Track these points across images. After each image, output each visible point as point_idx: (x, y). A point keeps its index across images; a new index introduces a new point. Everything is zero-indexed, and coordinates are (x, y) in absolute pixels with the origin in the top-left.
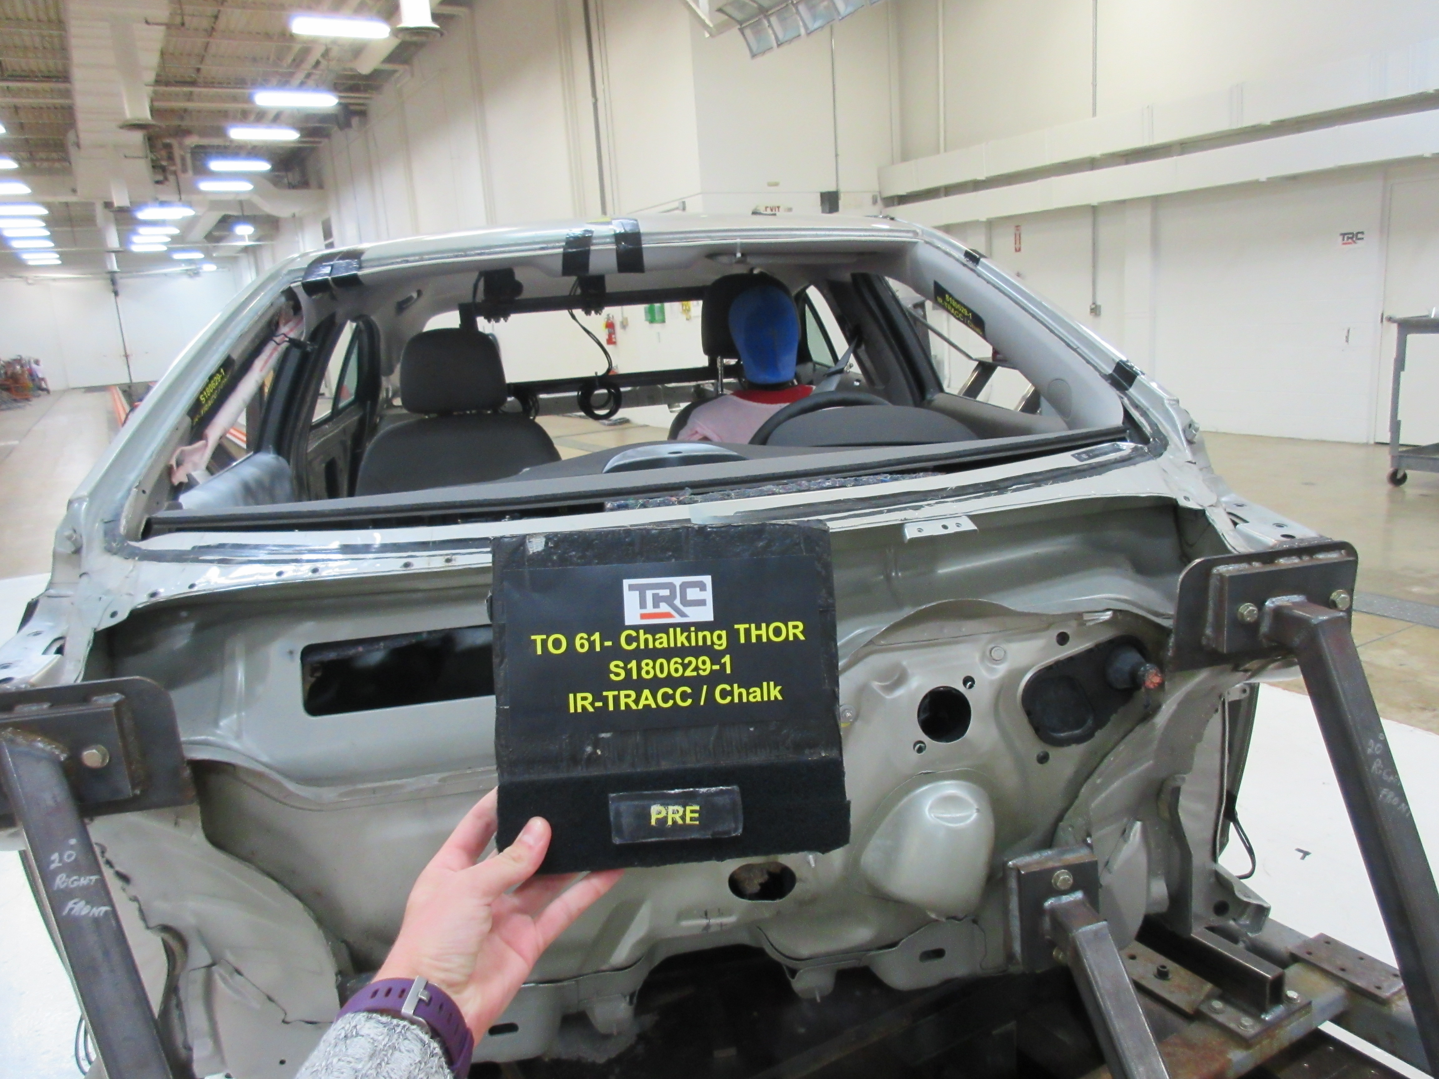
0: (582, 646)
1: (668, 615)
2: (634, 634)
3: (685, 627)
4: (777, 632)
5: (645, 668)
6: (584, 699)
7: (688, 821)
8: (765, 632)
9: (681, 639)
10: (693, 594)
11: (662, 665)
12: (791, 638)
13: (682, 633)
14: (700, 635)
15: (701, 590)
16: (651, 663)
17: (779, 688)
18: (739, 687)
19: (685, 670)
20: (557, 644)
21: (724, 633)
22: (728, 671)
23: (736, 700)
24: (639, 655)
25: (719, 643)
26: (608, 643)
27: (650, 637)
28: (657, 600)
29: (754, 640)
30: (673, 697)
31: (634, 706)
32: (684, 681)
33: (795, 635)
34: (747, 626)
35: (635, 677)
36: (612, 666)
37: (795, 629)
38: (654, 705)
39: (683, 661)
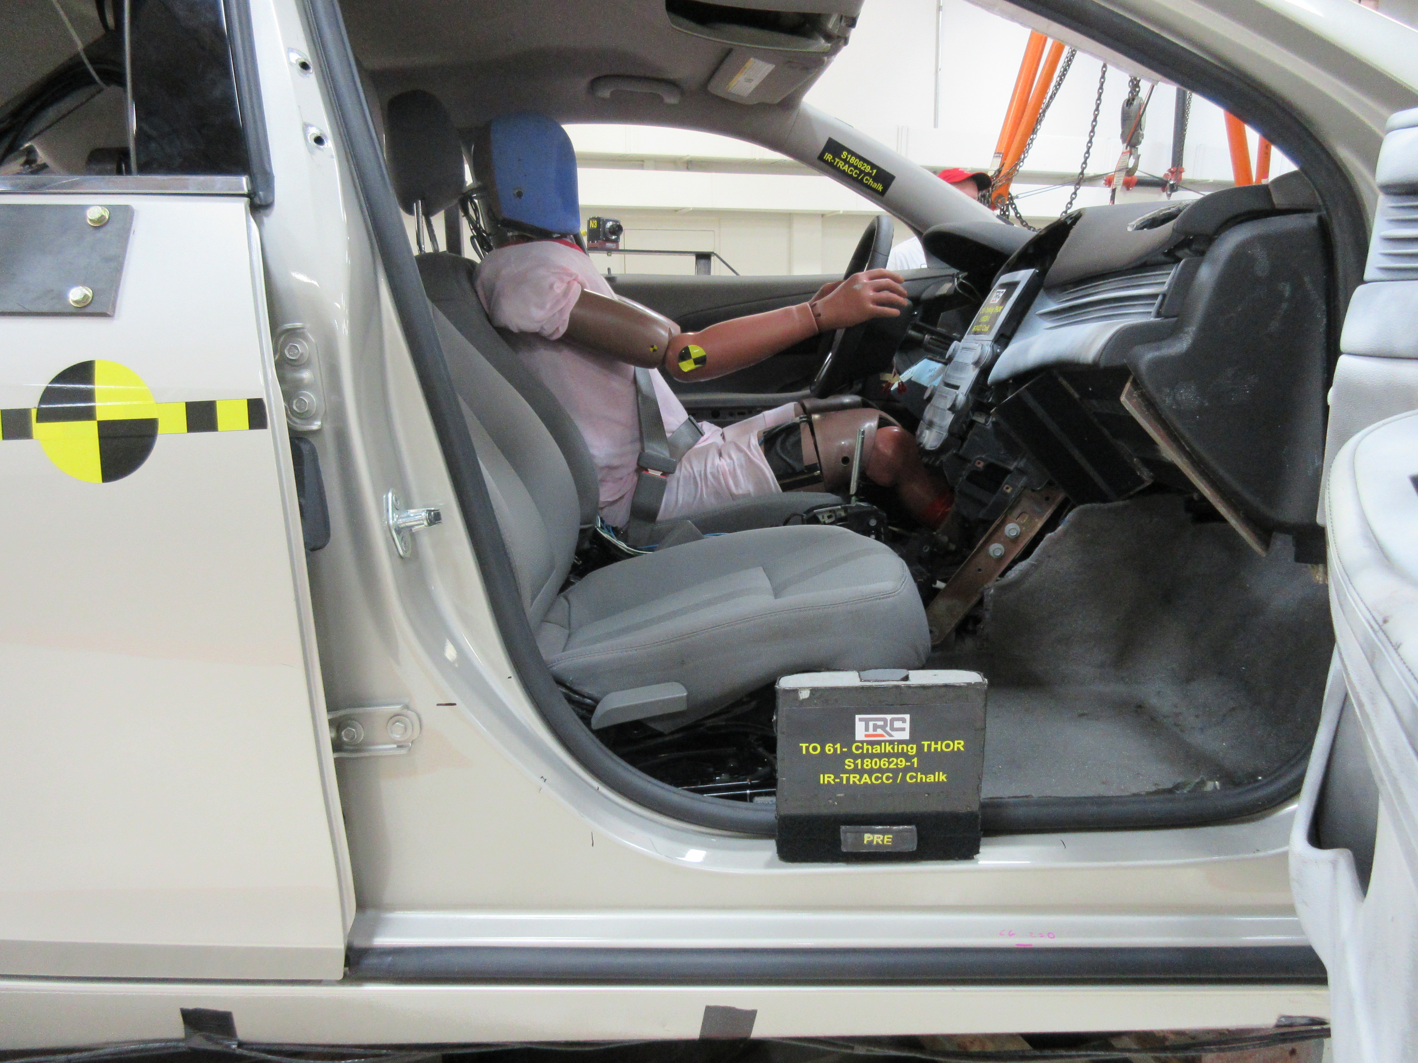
0: (829, 750)
1: (882, 736)
2: (860, 745)
3: (891, 742)
4: (948, 746)
5: (866, 763)
6: (829, 777)
7: (885, 842)
8: (940, 746)
9: (889, 748)
10: (897, 724)
11: (876, 763)
12: (956, 749)
13: (889, 746)
14: (900, 746)
15: (903, 722)
16: (870, 761)
17: (945, 775)
18: (921, 774)
19: (889, 765)
20: (815, 749)
21: (915, 746)
22: (916, 766)
23: (919, 781)
24: (863, 756)
25: (912, 751)
26: (845, 750)
27: (870, 747)
29: (933, 750)
30: (881, 778)
31: (858, 783)
32: (888, 770)
33: (958, 748)
34: (929, 743)
35: (859, 767)
36: (846, 762)
37: (959, 745)
38: (869, 782)
39: (889, 760)
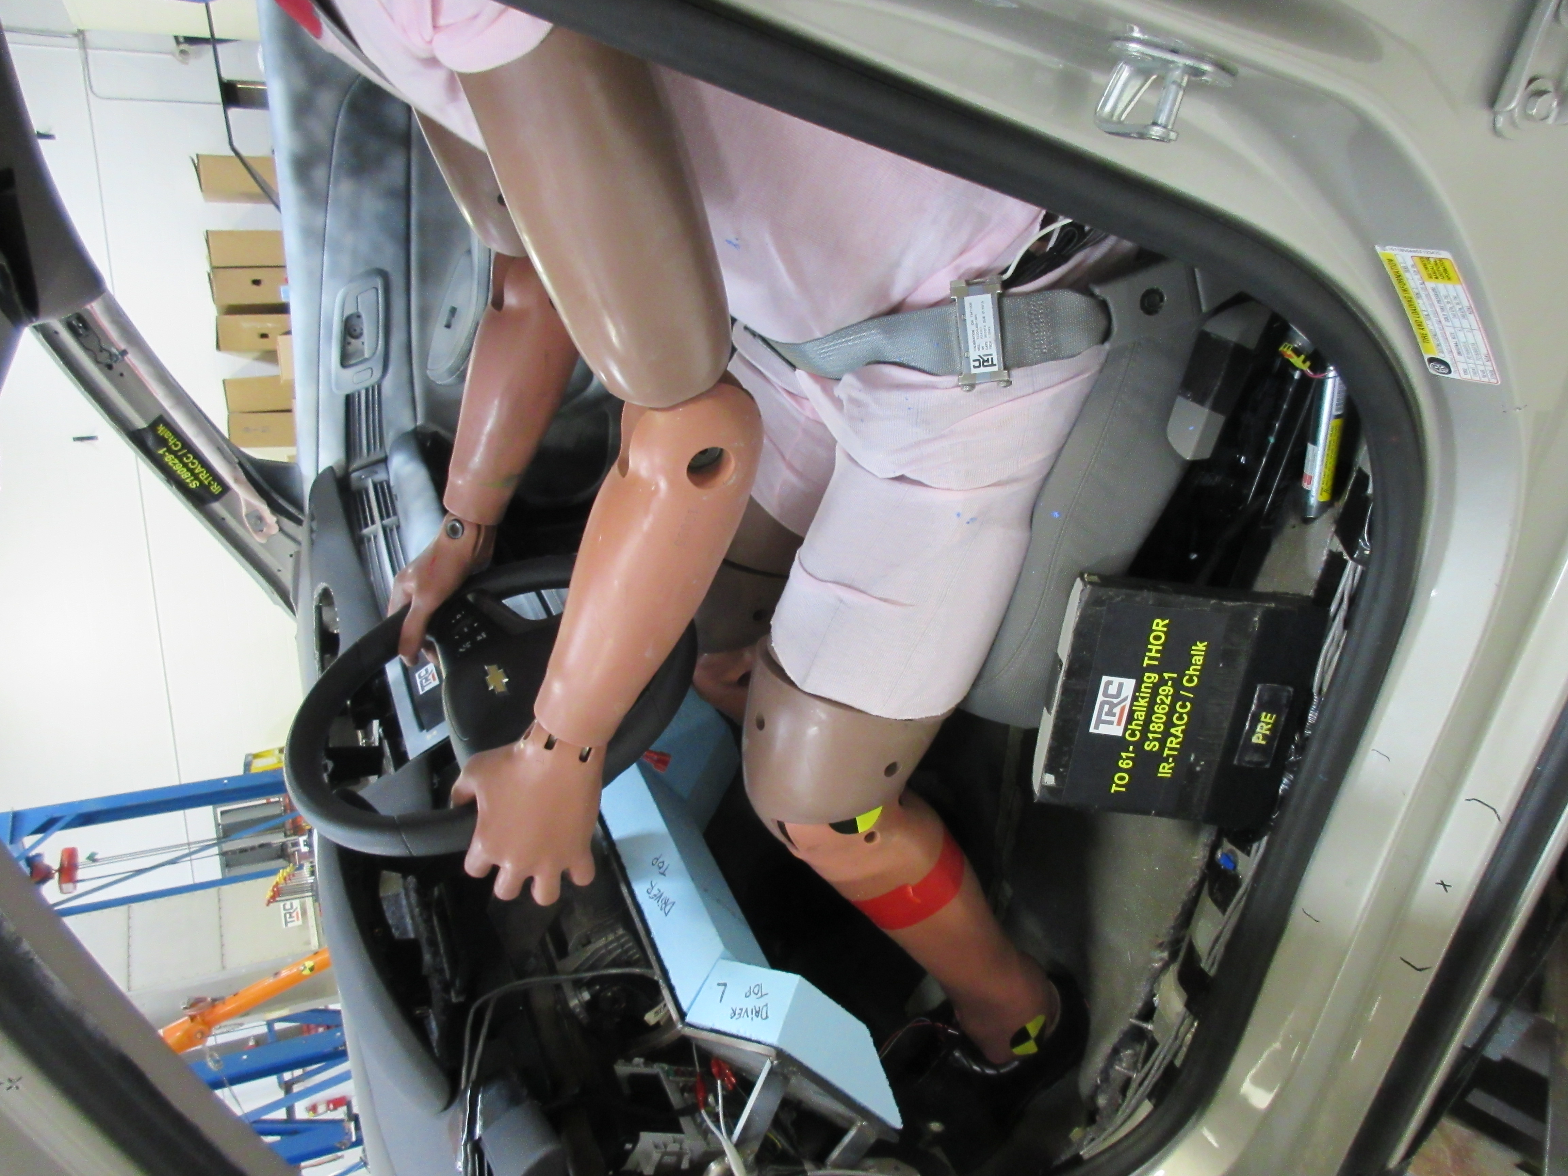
0: (1128, 764)
1: (1123, 708)
2: (1129, 731)
3: (1135, 698)
4: (1157, 638)
5: (1156, 729)
6: (1164, 768)
7: (1271, 721)
8: (1155, 647)
9: (1142, 702)
10: (1113, 690)
11: (1157, 718)
12: (1165, 629)
13: (1139, 701)
14: (1143, 690)
15: (1112, 684)
16: (1153, 724)
17: (1198, 643)
18: (1189, 670)
19: (1165, 704)
20: (1121, 778)
21: (1147, 674)
22: (1175, 675)
23: (1198, 673)
24: (1145, 729)
25: (1153, 678)
26: (1131, 748)
27: (1134, 723)
28: (1110, 713)
29: (1158, 655)
30: (1181, 714)
31: (1180, 740)
32: (1172, 706)
33: (1163, 626)
34: (1147, 658)
35: (1160, 736)
36: (1148, 748)
37: (1159, 626)
38: (1183, 727)
39: (1158, 704)
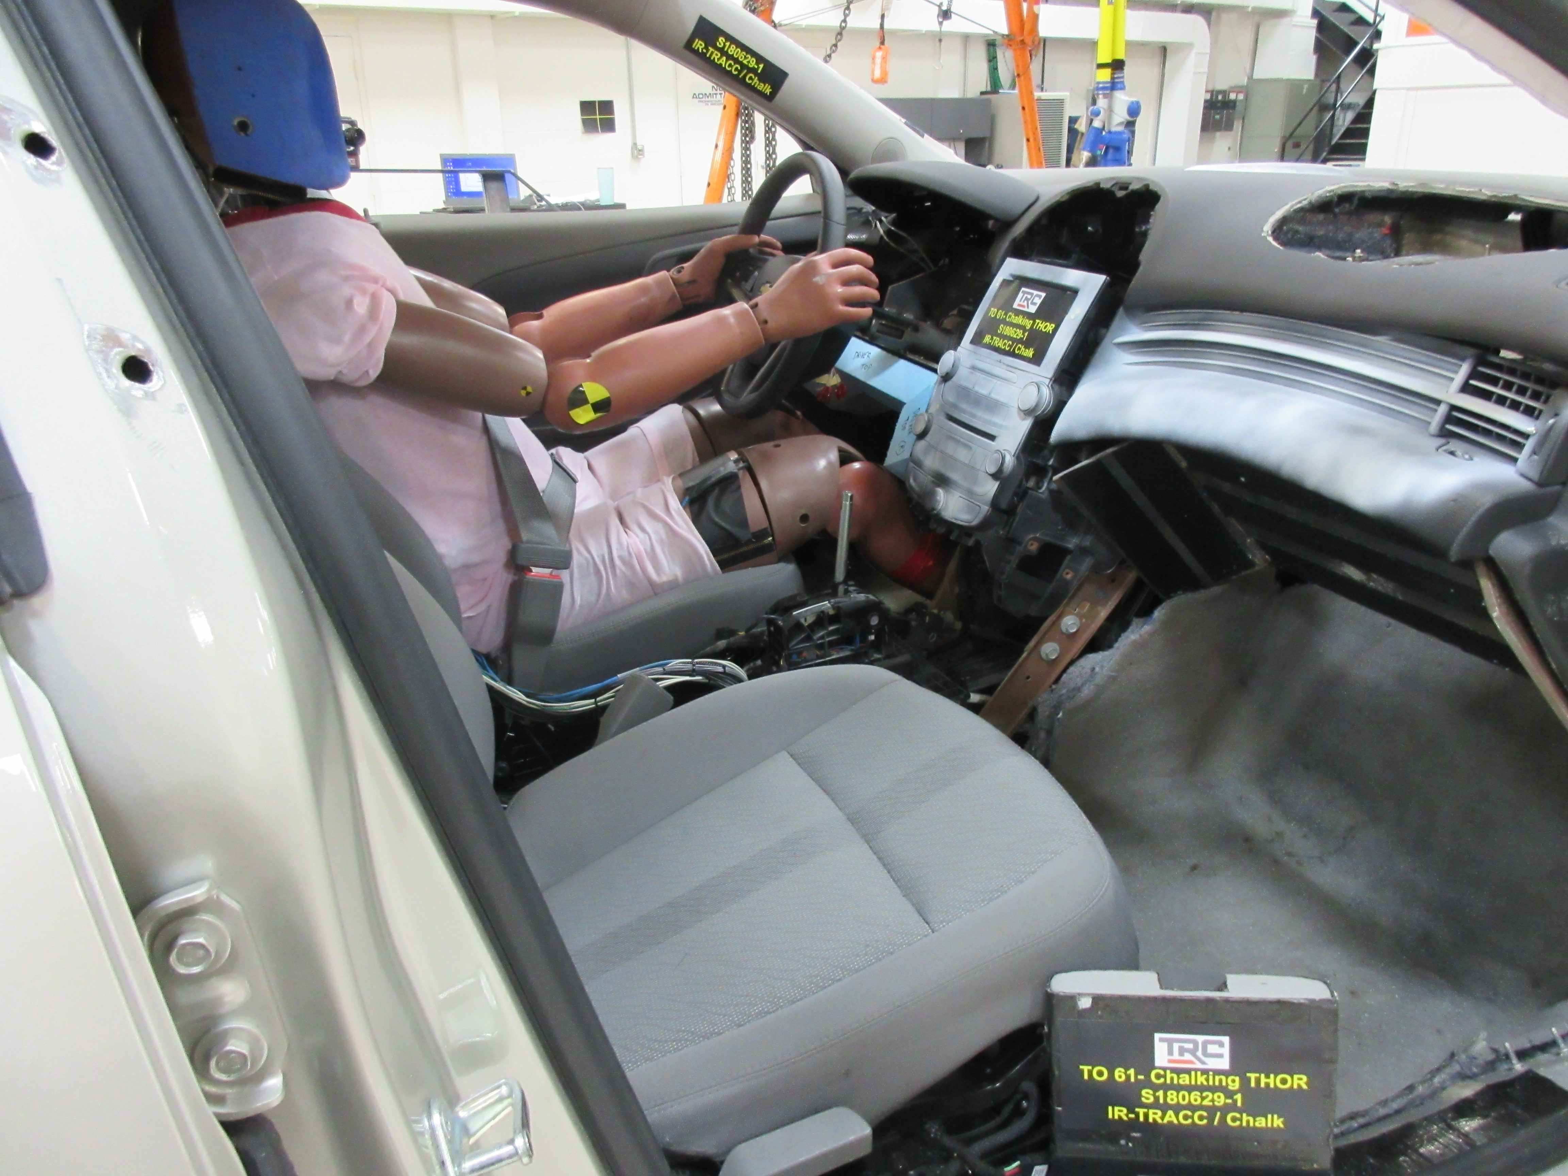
0: (1120, 1077)
1: (1191, 1062)
2: (1162, 1072)
3: (1205, 1072)
4: (1284, 1081)
5: (1170, 1096)
6: (1120, 1111)
8: (1273, 1081)
9: (1201, 1079)
10: (1212, 1049)
11: (1184, 1096)
12: (1295, 1087)
13: (1202, 1074)
14: (1217, 1078)
15: (1219, 1046)
16: (1175, 1094)
18: (1247, 1116)
19: (1202, 1100)
20: (1100, 1074)
21: (1237, 1079)
22: (1239, 1104)
23: (1244, 1125)
24: (1166, 1088)
25: (1233, 1085)
26: (1141, 1077)
27: (1175, 1076)
29: (1263, 1086)
30: (1192, 1117)
31: (1160, 1121)
32: (1201, 1107)
34: (1257, 1075)
35: (1161, 1101)
36: (1144, 1092)
37: (1300, 1081)
38: (1175, 1122)
39: (1202, 1094)
